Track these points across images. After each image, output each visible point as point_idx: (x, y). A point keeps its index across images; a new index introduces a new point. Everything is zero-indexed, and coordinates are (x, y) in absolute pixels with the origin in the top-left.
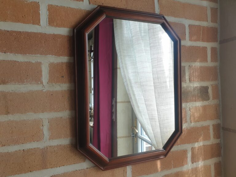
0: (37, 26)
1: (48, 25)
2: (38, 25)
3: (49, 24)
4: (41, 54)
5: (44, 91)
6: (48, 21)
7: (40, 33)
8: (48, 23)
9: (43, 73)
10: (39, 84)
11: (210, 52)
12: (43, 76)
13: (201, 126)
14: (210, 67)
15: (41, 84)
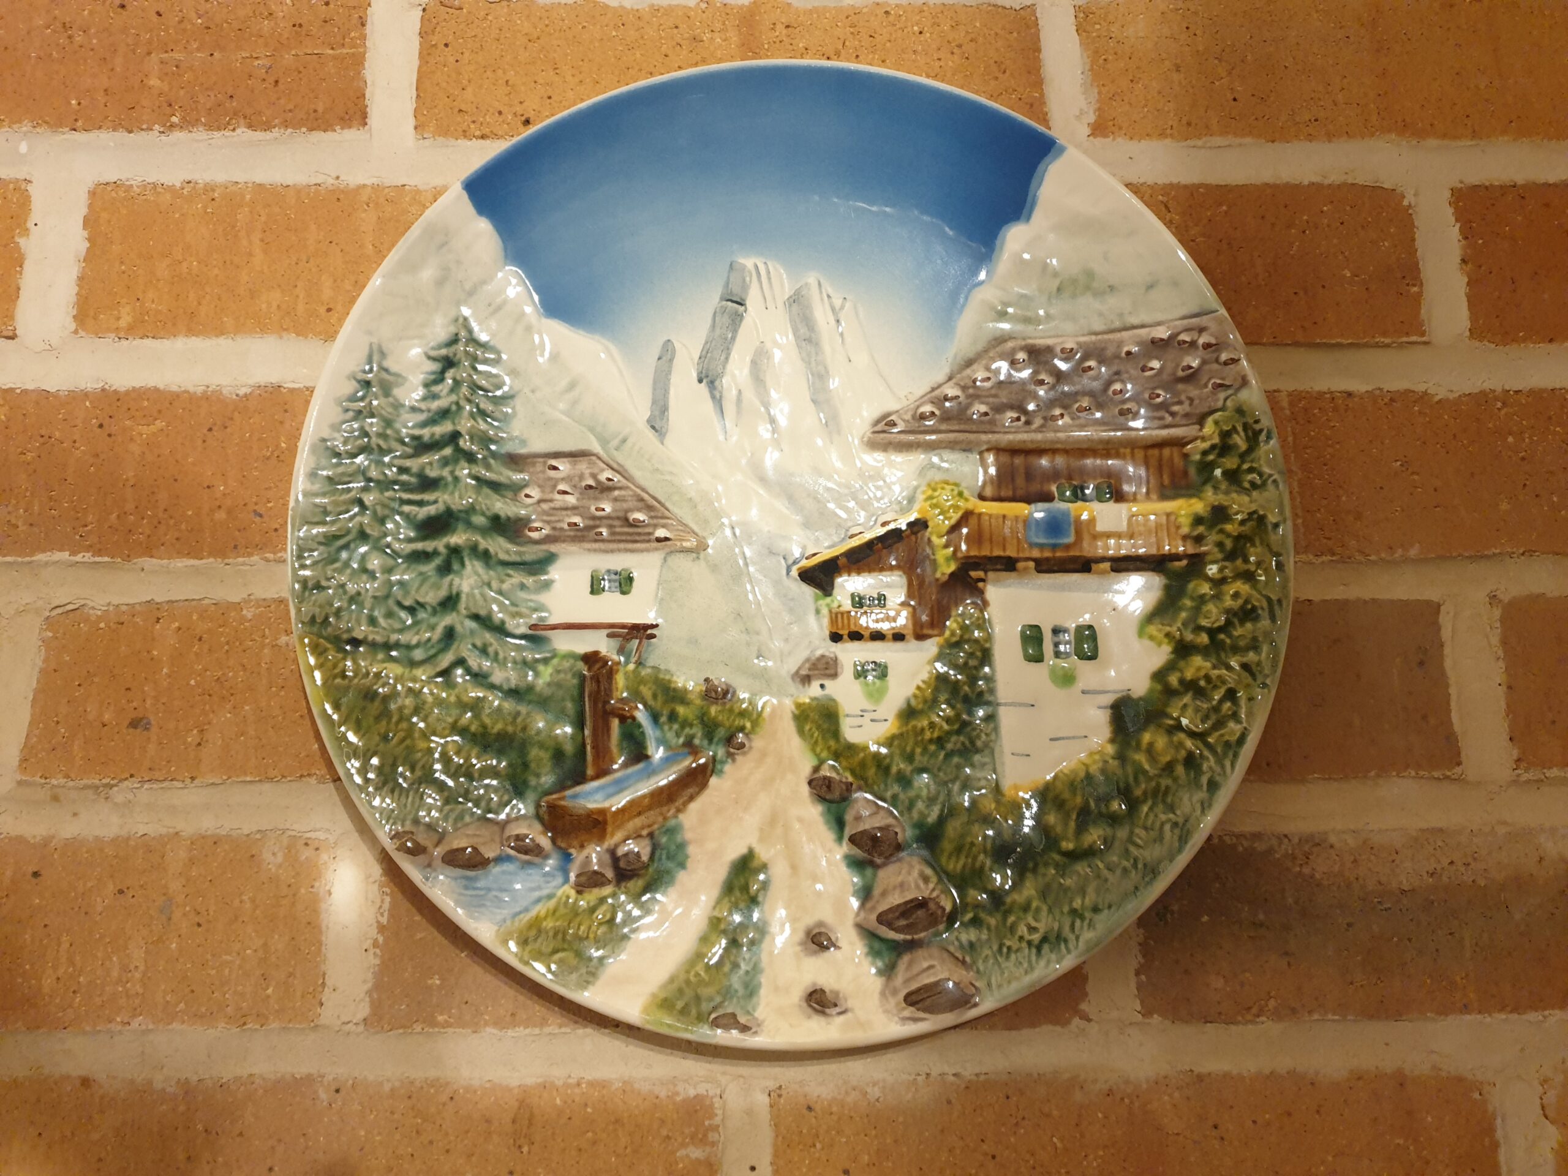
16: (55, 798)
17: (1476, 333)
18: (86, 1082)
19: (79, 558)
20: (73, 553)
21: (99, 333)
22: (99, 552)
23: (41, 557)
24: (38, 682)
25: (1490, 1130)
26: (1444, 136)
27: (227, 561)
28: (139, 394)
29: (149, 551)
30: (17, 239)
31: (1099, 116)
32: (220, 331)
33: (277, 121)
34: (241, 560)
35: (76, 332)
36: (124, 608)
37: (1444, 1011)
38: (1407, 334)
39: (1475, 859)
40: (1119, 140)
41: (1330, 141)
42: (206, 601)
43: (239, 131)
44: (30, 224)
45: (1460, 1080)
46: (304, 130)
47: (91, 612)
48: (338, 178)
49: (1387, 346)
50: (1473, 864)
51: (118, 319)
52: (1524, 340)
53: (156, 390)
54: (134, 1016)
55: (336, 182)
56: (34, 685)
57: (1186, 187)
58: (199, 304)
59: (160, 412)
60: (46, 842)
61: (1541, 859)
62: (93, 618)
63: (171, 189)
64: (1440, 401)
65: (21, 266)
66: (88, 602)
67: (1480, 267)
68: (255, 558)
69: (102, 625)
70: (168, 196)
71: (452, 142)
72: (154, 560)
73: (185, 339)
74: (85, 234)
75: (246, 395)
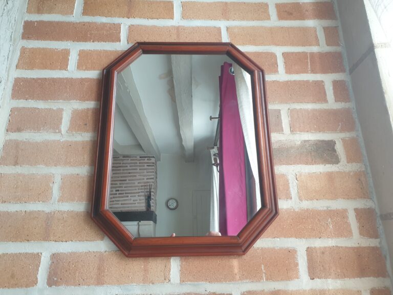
0: (64, 71)
1: (76, 69)
3: (78, 68)
4: (64, 100)
5: (61, 140)
6: (76, 66)
7: (67, 78)
9: (64, 121)
10: (56, 132)
11: (331, 88)
12: (63, 123)
13: (325, 208)
14: (334, 110)
15: (59, 132)
16: (73, 135)
17: (286, 73)
18: (78, 174)
19: (77, 101)
21: (80, 70)
22: (80, 101)
23: (71, 101)
25: (288, 181)
26: (281, 45)
28: (86, 78)
30: (68, 57)
33: (107, 41)
36: (83, 109)
37: (281, 165)
38: (276, 73)
41: (265, 46)
43: (101, 42)
44: (70, 55)
45: (283, 174)
46: (111, 42)
49: (273, 74)
50: (285, 145)
51: (83, 68)
52: (293, 74)
53: (89, 78)
54: (85, 165)
55: (116, 50)
56: (70, 119)
58: (95, 66)
59: (89, 81)
60: (72, 141)
61: (295, 144)
62: (79, 110)
63: (91, 51)
64: (281, 82)
65: (69, 60)
66: (78, 108)
67: (286, 63)
74: (78, 57)
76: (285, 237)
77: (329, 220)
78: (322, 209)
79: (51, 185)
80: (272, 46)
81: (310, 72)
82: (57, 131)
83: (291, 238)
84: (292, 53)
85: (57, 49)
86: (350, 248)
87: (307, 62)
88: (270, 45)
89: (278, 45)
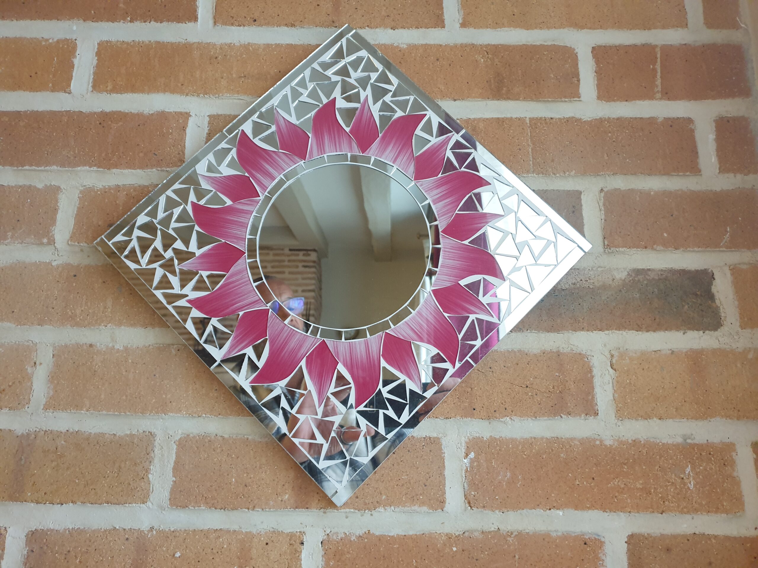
0: (62, 95)
1: (90, 89)
2: (65, 92)
3: (94, 86)
4: (63, 165)
5: (54, 264)
6: (91, 80)
7: (68, 112)
8: (91, 85)
9: (60, 216)
10: (42, 244)
11: (712, 137)
12: (58, 223)
13: (680, 440)
14: (715, 193)
15: (49, 243)
16: (82, 250)
17: (600, 97)
18: (91, 345)
19: (92, 169)
20: (90, 167)
21: (100, 91)
22: (99, 167)
23: (79, 168)
24: (77, 211)
25: (591, 371)
26: (590, 28)
27: (144, 170)
28: (113, 113)
29: (116, 166)
30: (72, 59)
31: (463, 20)
32: (142, 91)
33: (165, 19)
34: (149, 170)
35: (92, 91)
36: (107, 187)
37: (575, 330)
38: (574, 98)
39: (590, 279)
40: (470, 29)
41: (549, 30)
42: (136, 185)
43: (151, 23)
44: (77, 54)
45: (580, 354)
46: (175, 23)
47: (96, 188)
48: (186, 40)
49: (566, 101)
50: (589, 281)
51: (107, 87)
52: (618, 100)
53: (120, 111)
54: (109, 323)
55: (186, 41)
56: (75, 212)
57: (494, 45)
58: (136, 82)
59: (121, 119)
60: (79, 266)
61: (614, 279)
62: (96, 190)
63: (128, 43)
64: (585, 121)
65: (73, 69)
66: (95, 185)
67: (601, 74)
68: (154, 170)
69: (99, 193)
70: (125, 45)
71: (228, 27)
72: (118, 170)
73: (131, 94)
74: (96, 58)
75: (152, 114)
76: (576, 508)
77: (688, 470)
78: (670, 441)
79: (29, 370)
80: (566, 30)
81: (659, 95)
82: (45, 240)
83: (590, 511)
84: (617, 48)
85: (47, 40)
86: (735, 538)
87: (654, 70)
88: (562, 26)
89: (582, 28)
